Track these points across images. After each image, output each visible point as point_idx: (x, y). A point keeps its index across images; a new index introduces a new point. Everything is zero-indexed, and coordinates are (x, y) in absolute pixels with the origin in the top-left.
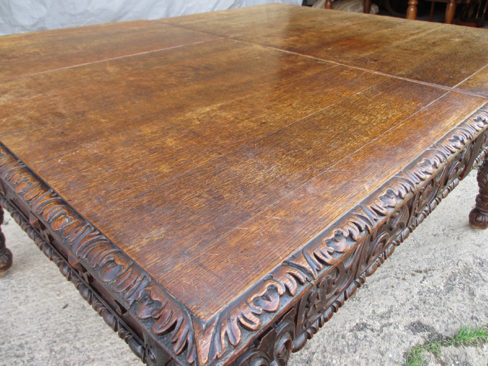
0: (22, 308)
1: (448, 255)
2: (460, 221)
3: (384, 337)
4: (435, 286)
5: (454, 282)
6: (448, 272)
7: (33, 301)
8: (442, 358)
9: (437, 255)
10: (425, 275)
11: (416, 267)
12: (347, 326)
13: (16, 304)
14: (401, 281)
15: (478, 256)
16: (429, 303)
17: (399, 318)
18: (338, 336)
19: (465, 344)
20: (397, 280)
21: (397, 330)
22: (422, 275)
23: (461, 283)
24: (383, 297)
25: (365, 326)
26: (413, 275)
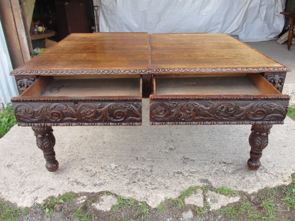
3: (186, 179)
4: (227, 170)
5: (239, 172)
7: (73, 133)
8: (206, 194)
10: (227, 165)
11: (225, 161)
12: (174, 171)
13: (67, 132)
14: (212, 164)
16: (218, 175)
17: (198, 175)
18: (167, 172)
19: (221, 193)
20: (210, 163)
21: (194, 179)
22: (225, 164)
24: (198, 166)
25: (181, 173)
26: (220, 163)
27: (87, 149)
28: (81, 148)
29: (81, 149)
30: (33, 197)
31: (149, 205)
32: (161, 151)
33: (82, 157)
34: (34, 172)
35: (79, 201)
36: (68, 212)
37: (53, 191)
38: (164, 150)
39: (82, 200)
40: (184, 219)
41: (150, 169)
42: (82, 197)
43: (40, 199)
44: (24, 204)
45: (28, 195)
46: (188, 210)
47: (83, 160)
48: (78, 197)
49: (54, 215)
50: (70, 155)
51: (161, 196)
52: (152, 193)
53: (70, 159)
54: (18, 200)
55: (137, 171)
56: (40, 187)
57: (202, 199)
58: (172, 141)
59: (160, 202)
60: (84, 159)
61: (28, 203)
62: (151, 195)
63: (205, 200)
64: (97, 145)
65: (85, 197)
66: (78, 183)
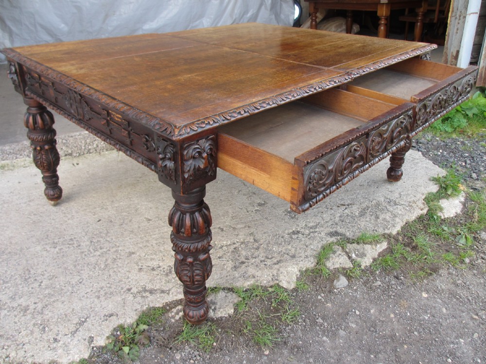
0: (70, 221)
1: (366, 197)
2: (382, 178)
3: (310, 238)
4: (352, 213)
5: (366, 211)
6: (364, 205)
7: (77, 218)
8: (347, 250)
9: (359, 196)
10: (347, 207)
11: (342, 202)
12: (286, 232)
13: (66, 219)
14: (329, 210)
15: (388, 197)
16: (346, 222)
17: (322, 229)
18: (279, 237)
19: (364, 243)
20: (326, 209)
21: (319, 235)
22: (345, 207)
23: (371, 212)
24: (314, 217)
25: (298, 232)
26: (338, 207)
27: (126, 237)
28: (113, 238)
29: (114, 240)
30: (85, 340)
31: (285, 287)
32: (248, 210)
33: (128, 251)
34: (52, 300)
35: (173, 317)
36: (165, 339)
37: (114, 317)
38: (251, 208)
39: (177, 313)
40: (339, 290)
41: (252, 238)
42: (174, 310)
43: (99, 338)
44: (73, 356)
45: (69, 340)
46: (339, 277)
47: (133, 256)
48: (168, 311)
49: (142, 354)
50: (102, 253)
51: (293, 270)
52: (279, 270)
53: (107, 260)
54: (56, 355)
55: (235, 246)
56: (83, 320)
57: (346, 257)
58: (254, 193)
59: (296, 278)
60: (133, 253)
61: (80, 351)
62: (279, 272)
63: (350, 257)
64: (139, 227)
65: (180, 307)
66: (151, 292)
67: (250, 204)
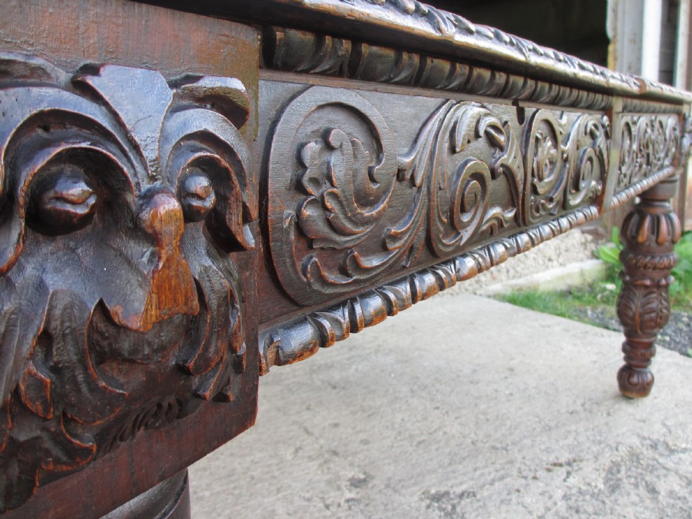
1: (598, 438)
2: (605, 392)
4: (589, 484)
5: (619, 476)
6: (606, 461)
9: (581, 439)
10: (569, 469)
11: (552, 459)
14: (530, 481)
15: (646, 434)
16: (585, 512)
20: (523, 481)
22: (563, 470)
23: (630, 476)
24: (504, 508)
26: (549, 470)
32: (329, 502)
38: (332, 497)
67: (329, 482)
